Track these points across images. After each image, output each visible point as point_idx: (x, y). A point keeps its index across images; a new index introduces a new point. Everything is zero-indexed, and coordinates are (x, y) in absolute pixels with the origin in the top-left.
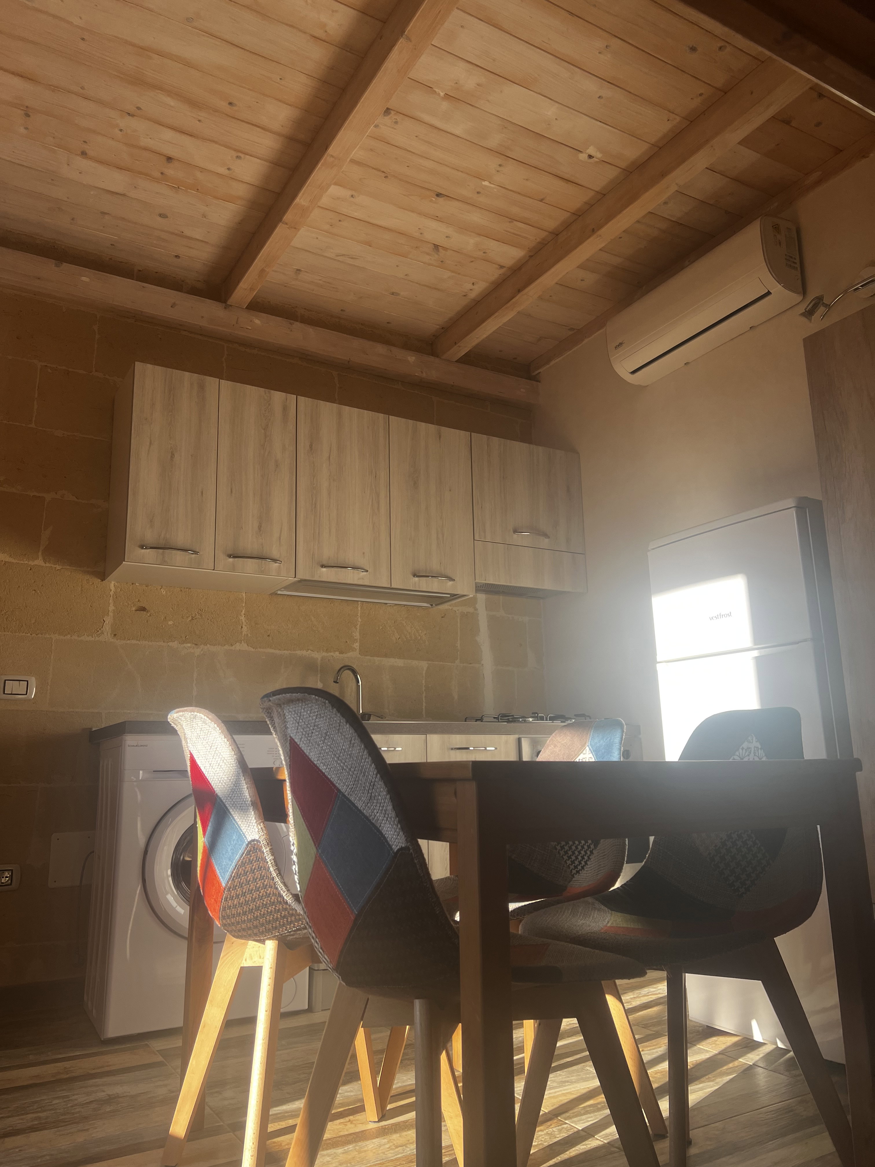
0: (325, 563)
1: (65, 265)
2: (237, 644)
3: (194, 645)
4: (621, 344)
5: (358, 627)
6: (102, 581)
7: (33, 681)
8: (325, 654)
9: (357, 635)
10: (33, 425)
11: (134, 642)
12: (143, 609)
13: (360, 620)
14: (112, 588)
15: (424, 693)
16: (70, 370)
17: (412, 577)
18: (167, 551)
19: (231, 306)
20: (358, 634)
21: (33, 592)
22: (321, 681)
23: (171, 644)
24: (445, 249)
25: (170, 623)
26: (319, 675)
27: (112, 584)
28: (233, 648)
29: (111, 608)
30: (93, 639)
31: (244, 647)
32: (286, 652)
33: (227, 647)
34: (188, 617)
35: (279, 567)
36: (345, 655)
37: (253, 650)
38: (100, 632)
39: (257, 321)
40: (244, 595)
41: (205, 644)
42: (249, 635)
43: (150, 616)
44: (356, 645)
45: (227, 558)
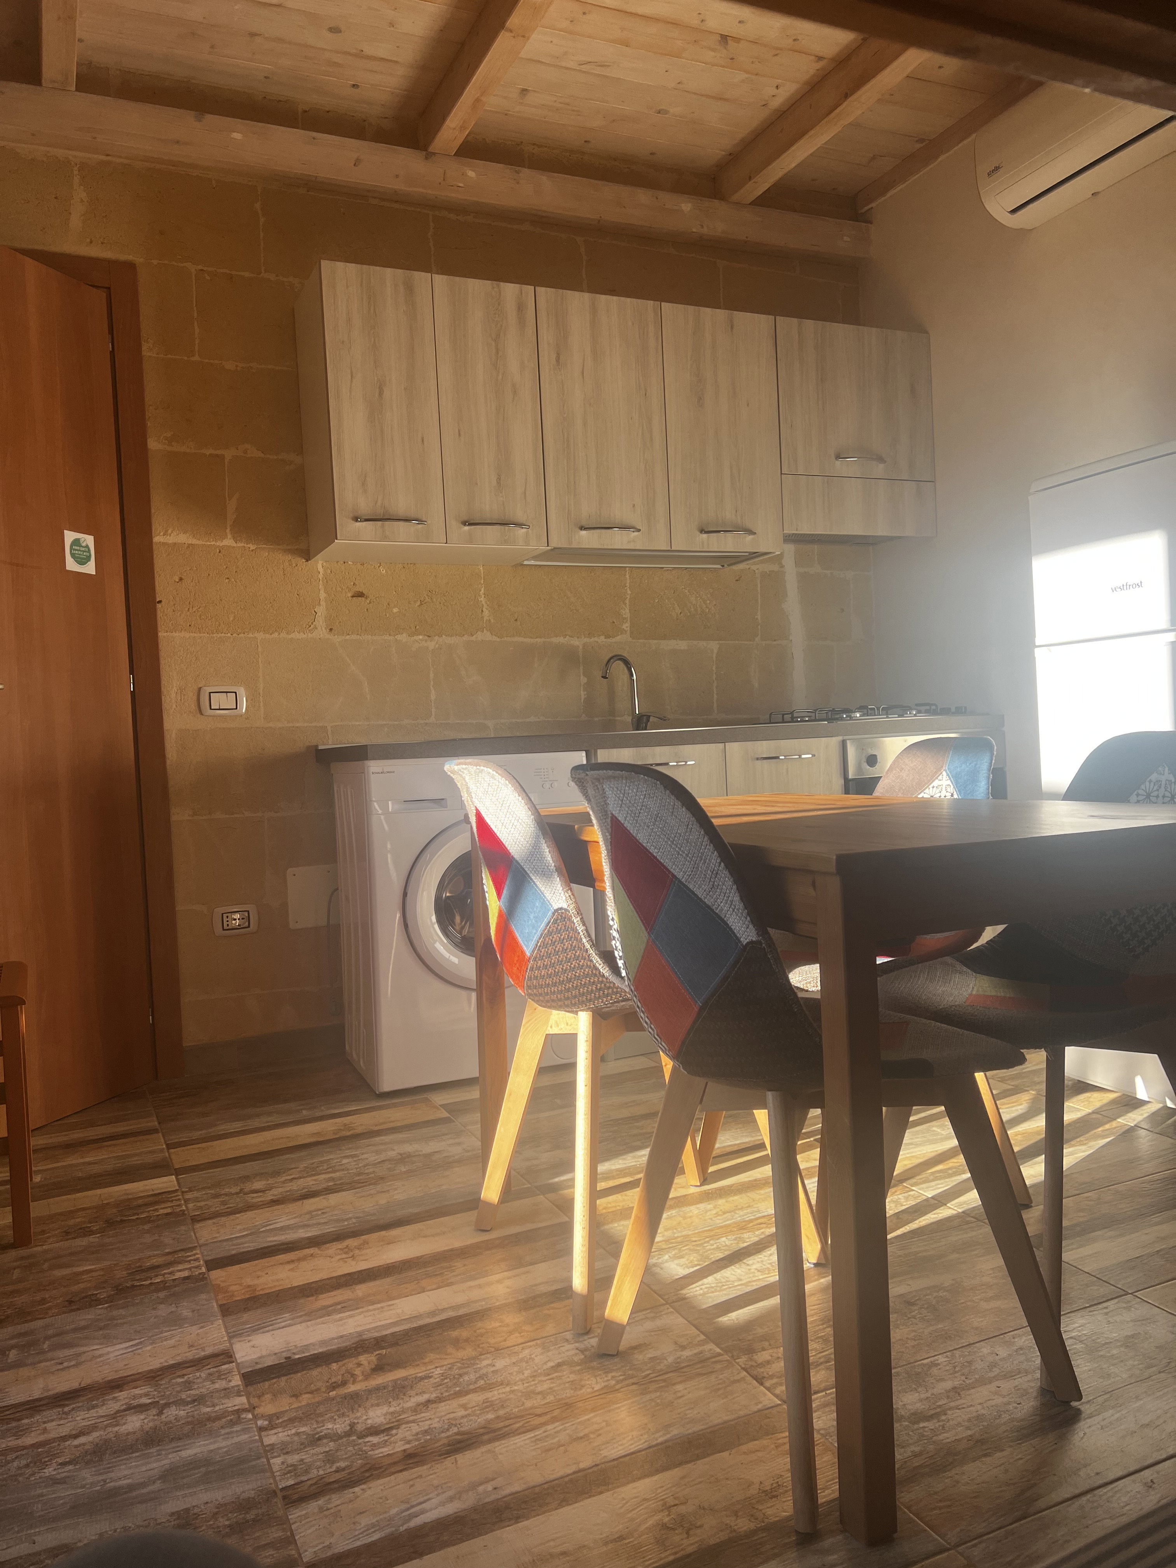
0: (584, 523)
1: (210, 118)
2: (479, 632)
3: (426, 637)
4: (997, 169)
5: (627, 601)
6: (307, 561)
7: (242, 692)
8: (587, 640)
9: (626, 612)
10: (196, 358)
11: (354, 637)
12: (360, 595)
13: (629, 592)
14: (321, 570)
15: (715, 682)
16: (234, 273)
17: (698, 533)
18: (387, 523)
19: (434, 154)
20: (628, 611)
21: (227, 580)
22: (584, 675)
23: (399, 637)
24: (737, 40)
25: (395, 610)
26: (581, 668)
27: (319, 563)
28: (473, 638)
29: (323, 595)
30: (304, 636)
31: (486, 636)
32: (538, 640)
33: (466, 638)
34: (415, 602)
35: (527, 533)
36: (614, 640)
37: (498, 640)
38: (312, 626)
39: (471, 174)
40: (481, 568)
41: (440, 636)
42: (492, 621)
43: (370, 602)
44: (626, 626)
45: (462, 526)
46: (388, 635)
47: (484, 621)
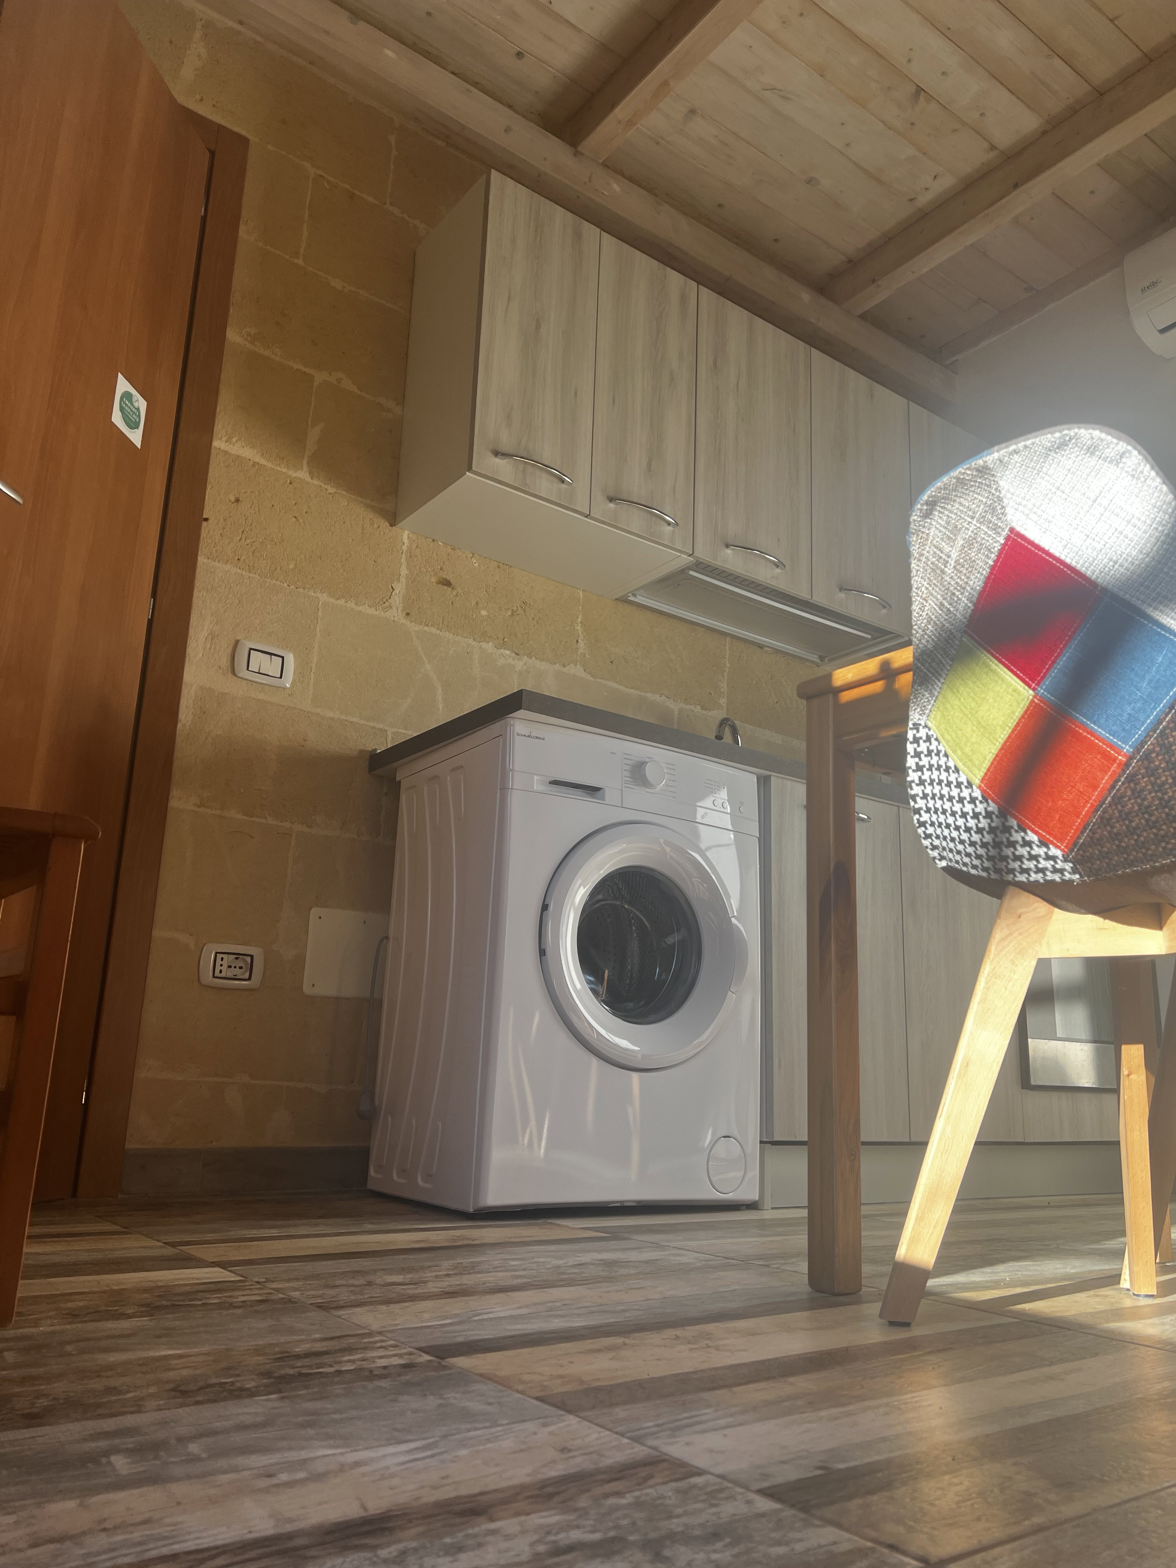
0: (730, 542)
1: (363, 27)
2: (572, 665)
3: (514, 655)
4: (1154, 284)
5: (726, 674)
6: (391, 526)
7: (290, 659)
8: (682, 706)
9: (724, 686)
10: (300, 262)
11: (434, 630)
12: (448, 583)
13: (728, 664)
14: (406, 541)
17: (838, 590)
18: (528, 469)
19: (582, 154)
23: (484, 645)
25: (484, 613)
27: (405, 534)
29: (404, 571)
30: (377, 613)
31: (580, 672)
32: (635, 691)
33: (557, 667)
34: (507, 610)
35: (673, 532)
36: (710, 713)
37: (592, 679)
38: (387, 604)
39: (615, 187)
40: (581, 593)
41: (529, 656)
42: (587, 656)
43: (457, 595)
44: (723, 702)
45: (607, 500)
46: (472, 640)
47: (579, 654)
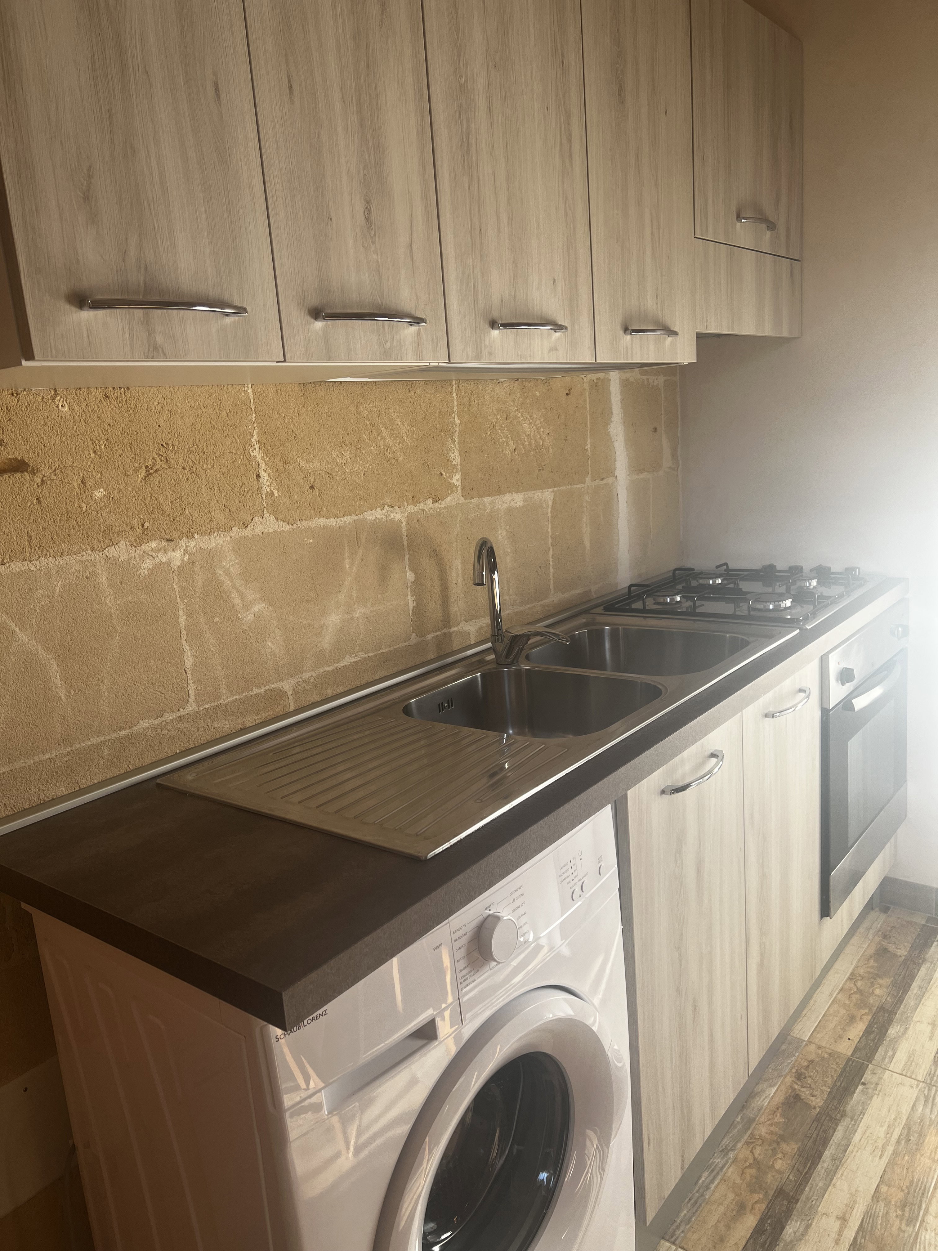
2: (256, 519)
3: (164, 543)
5: (456, 438)
8: (411, 509)
9: (455, 457)
12: (21, 466)
13: (458, 422)
15: (551, 549)
17: (622, 333)
18: (157, 313)
23: (112, 551)
25: (99, 494)
28: (248, 532)
31: (270, 524)
32: (348, 519)
33: (236, 532)
34: (136, 471)
35: (419, 333)
37: (288, 528)
40: (250, 391)
41: (189, 536)
42: (276, 493)
43: (43, 482)
44: (456, 479)
46: (89, 552)
47: (264, 496)
